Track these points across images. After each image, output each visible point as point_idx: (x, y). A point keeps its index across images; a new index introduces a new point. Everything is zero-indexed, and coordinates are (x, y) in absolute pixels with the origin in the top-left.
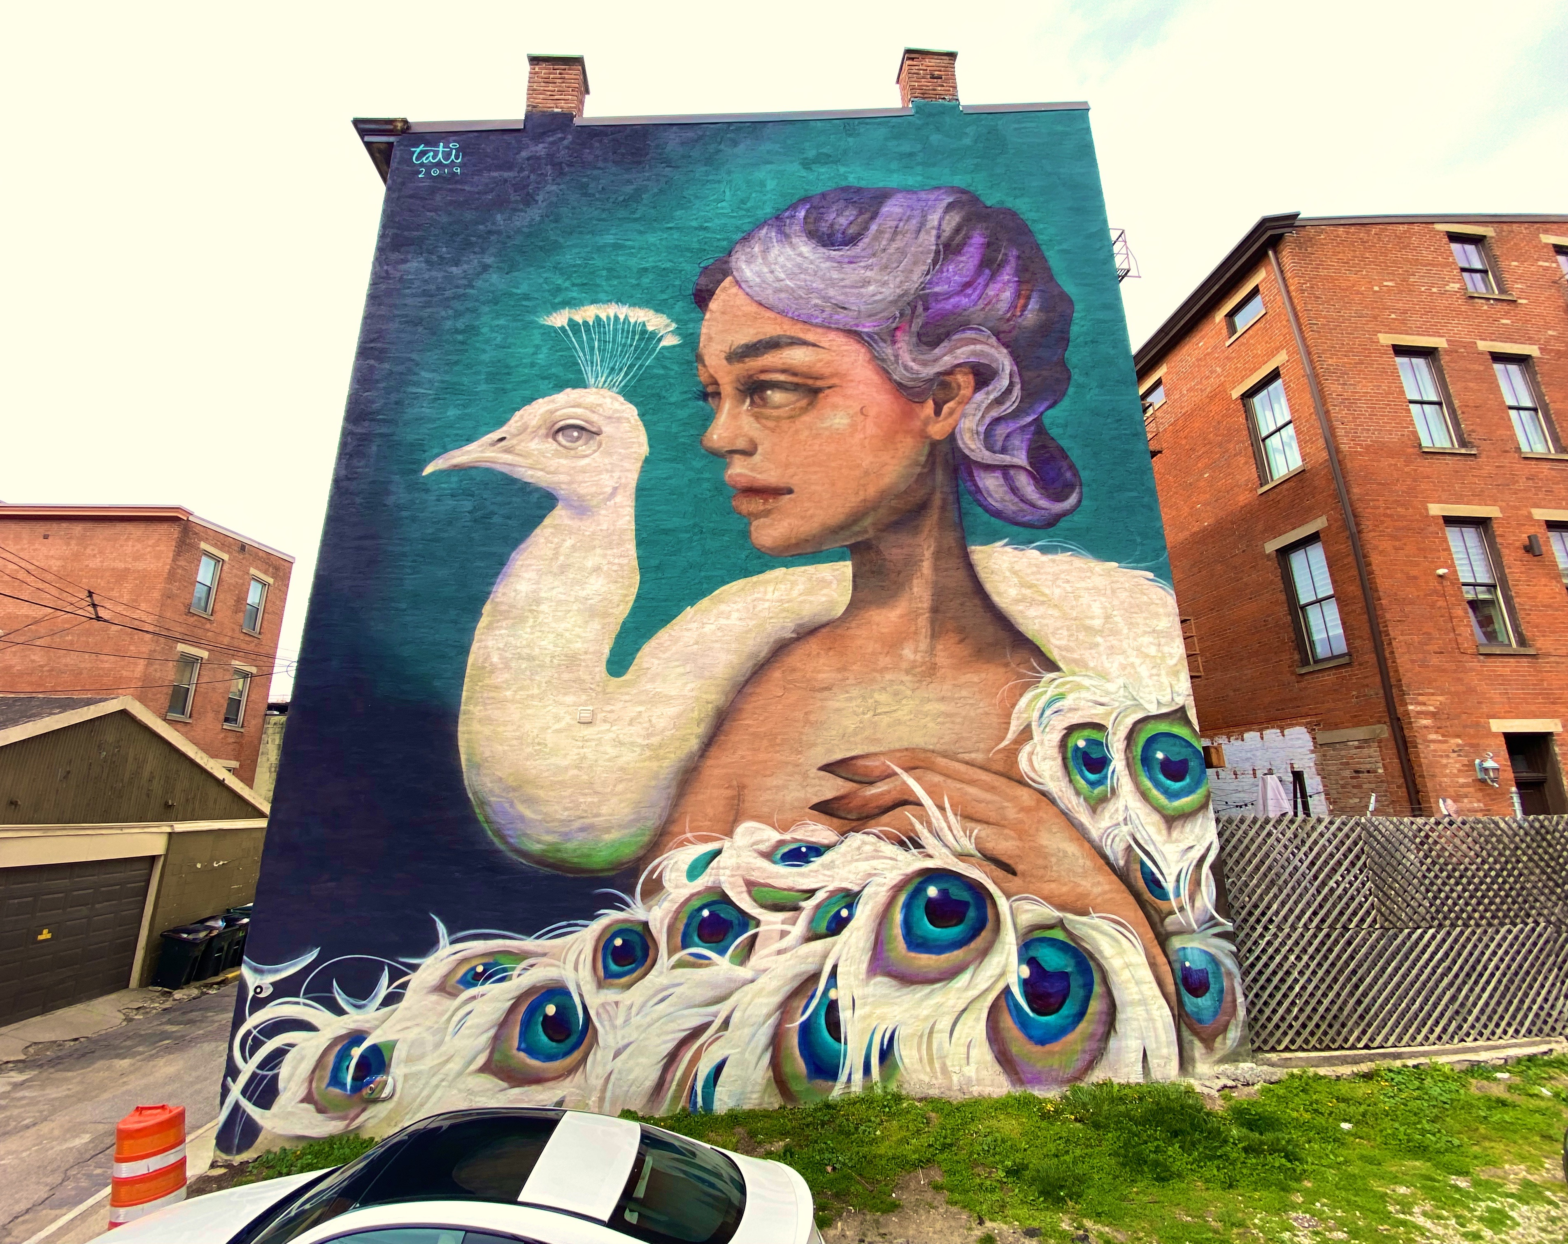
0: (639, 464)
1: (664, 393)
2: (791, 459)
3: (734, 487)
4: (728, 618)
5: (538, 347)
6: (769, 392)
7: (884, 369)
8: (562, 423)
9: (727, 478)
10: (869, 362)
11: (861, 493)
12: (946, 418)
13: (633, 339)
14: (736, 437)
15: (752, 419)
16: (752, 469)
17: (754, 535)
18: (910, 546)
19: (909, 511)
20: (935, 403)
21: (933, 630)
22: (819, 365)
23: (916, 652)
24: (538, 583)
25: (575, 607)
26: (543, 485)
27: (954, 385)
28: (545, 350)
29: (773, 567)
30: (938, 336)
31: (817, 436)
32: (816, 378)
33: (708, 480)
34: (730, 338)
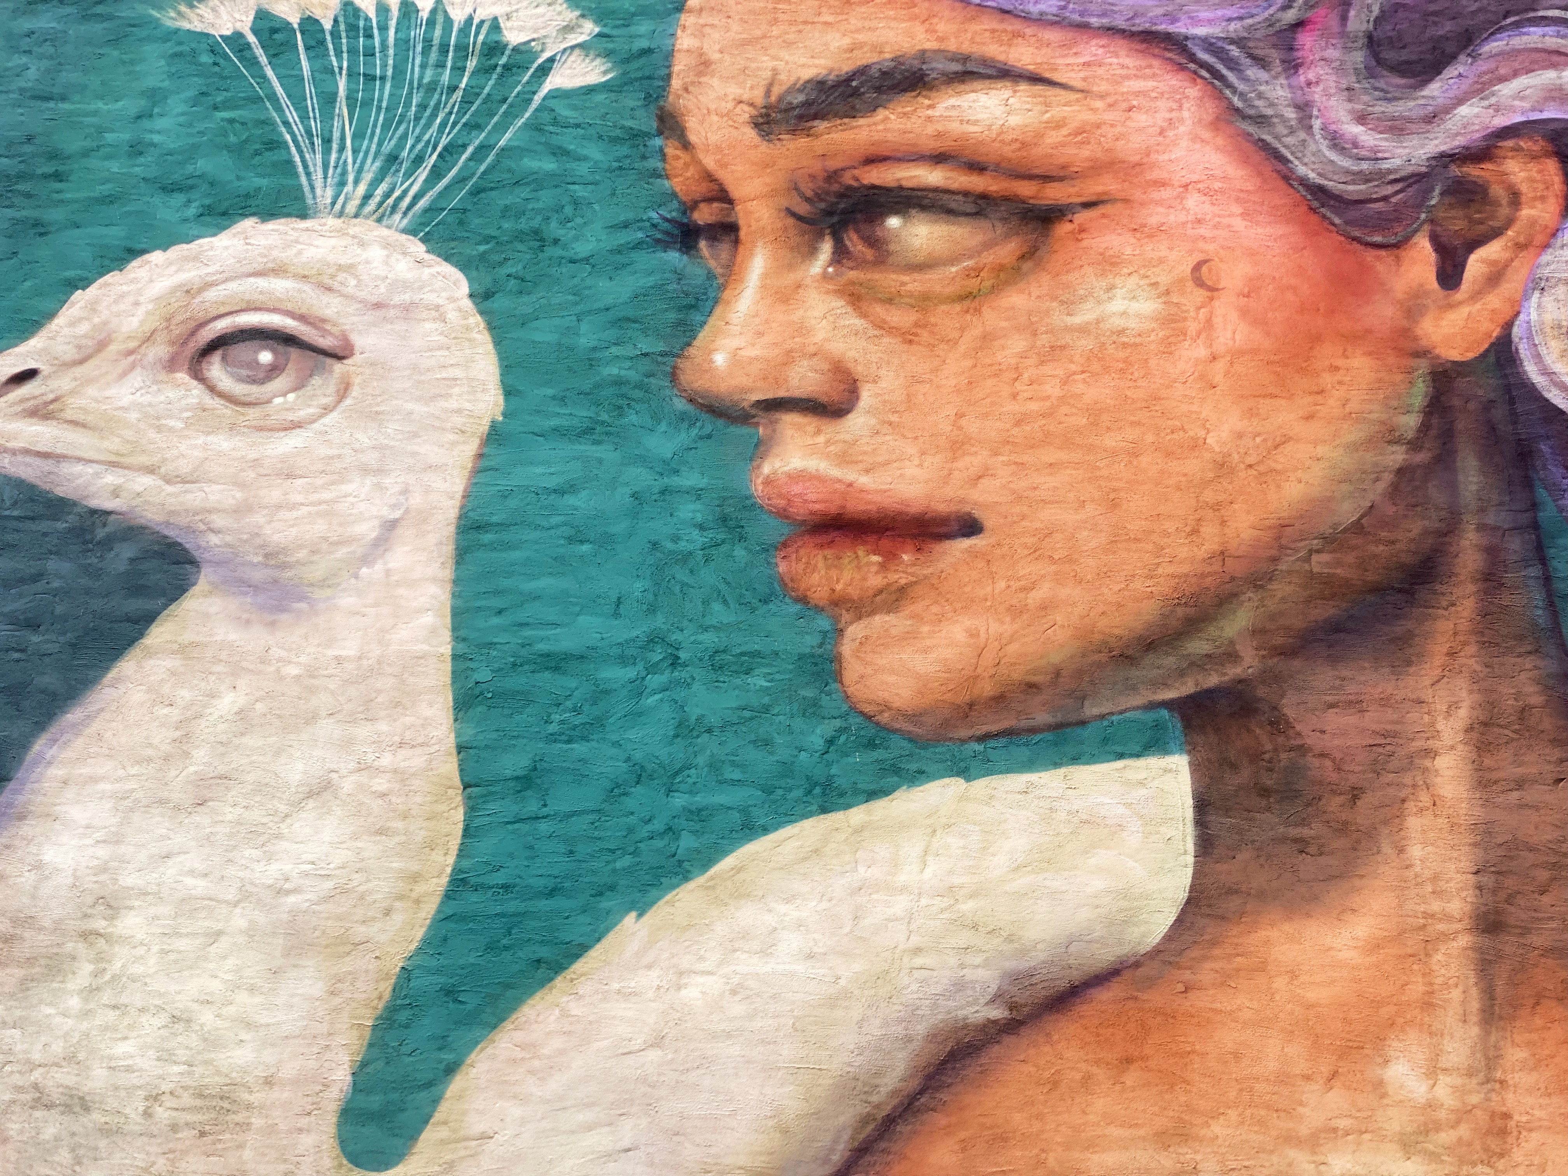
0: (472, 447)
1: (554, 229)
2: (972, 426)
3: (783, 514)
4: (765, 952)
5: (155, 96)
6: (894, 222)
7: (1264, 146)
8: (222, 326)
9: (757, 488)
10: (1216, 125)
11: (1209, 530)
12: (1476, 296)
13: (459, 69)
14: (789, 358)
15: (839, 304)
16: (844, 459)
17: (852, 671)
18: (1385, 702)
19: (1377, 589)
20: (1440, 247)
21: (1489, 994)
22: (1053, 137)
23: (1433, 1071)
24: (116, 839)
25: (239, 920)
26: (151, 516)
27: (1497, 191)
28: (177, 105)
29: (918, 777)
30: (1437, 45)
31: (1055, 351)
32: (1047, 178)
33: (697, 494)
34: (766, 63)
